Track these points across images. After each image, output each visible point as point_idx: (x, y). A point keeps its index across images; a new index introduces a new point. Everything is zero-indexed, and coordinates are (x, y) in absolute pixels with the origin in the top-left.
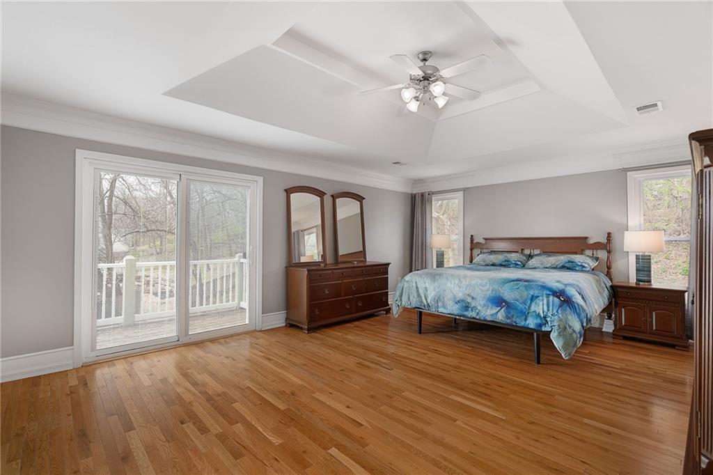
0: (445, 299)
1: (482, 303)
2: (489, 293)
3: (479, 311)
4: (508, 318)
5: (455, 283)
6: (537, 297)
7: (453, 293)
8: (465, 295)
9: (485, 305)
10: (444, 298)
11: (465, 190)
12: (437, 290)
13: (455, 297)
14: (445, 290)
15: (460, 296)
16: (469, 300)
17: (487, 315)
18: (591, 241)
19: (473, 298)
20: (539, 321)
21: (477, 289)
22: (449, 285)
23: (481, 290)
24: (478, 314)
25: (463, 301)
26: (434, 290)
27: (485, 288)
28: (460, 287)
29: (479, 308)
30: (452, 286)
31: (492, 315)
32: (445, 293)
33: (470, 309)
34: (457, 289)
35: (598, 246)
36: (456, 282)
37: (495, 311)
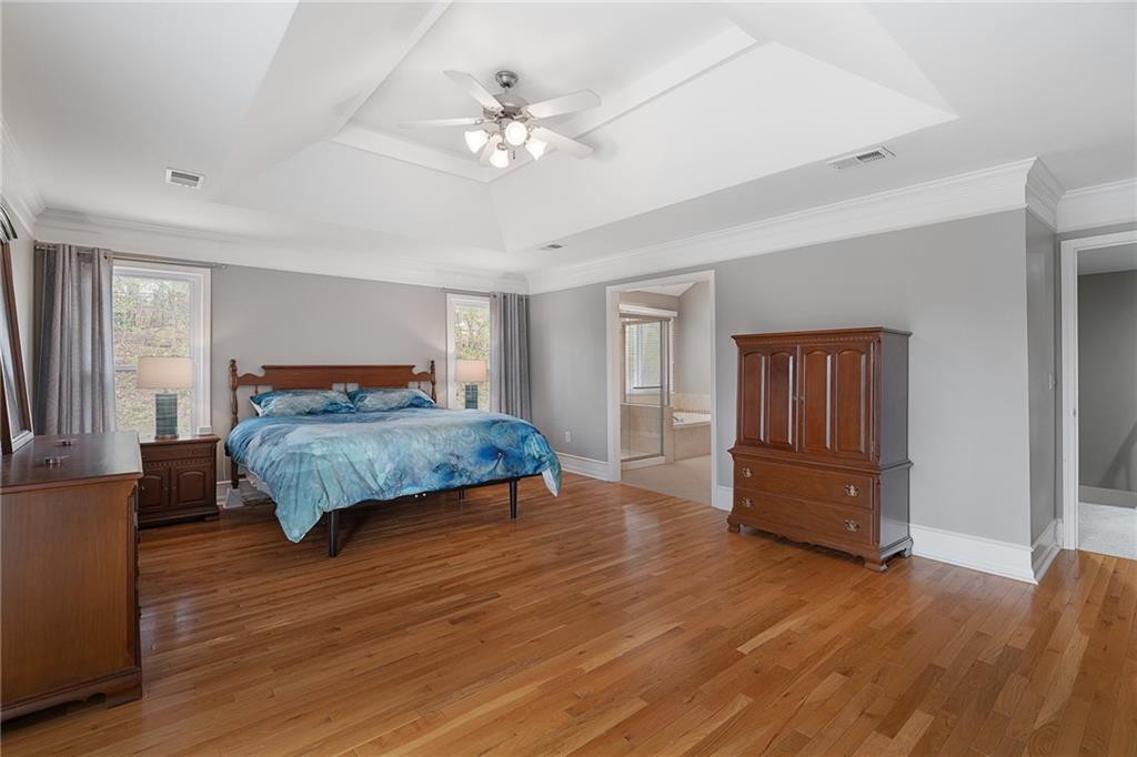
0: (416, 470)
1: (472, 460)
2: (478, 445)
3: (471, 473)
4: (509, 471)
5: (424, 441)
6: (526, 437)
7: (426, 458)
8: (444, 455)
9: (476, 463)
10: (412, 468)
11: (214, 267)
12: (397, 459)
13: (430, 463)
14: (411, 456)
15: (438, 458)
16: (454, 461)
17: (483, 475)
18: (416, 371)
19: (458, 457)
20: (535, 464)
21: (460, 442)
22: (415, 445)
23: (466, 442)
24: (469, 477)
25: (445, 465)
26: (391, 459)
27: (471, 439)
28: (434, 445)
29: (470, 468)
30: (422, 446)
31: (490, 473)
32: (414, 461)
33: (457, 474)
34: (431, 448)
35: (422, 377)
36: (427, 438)
37: (492, 467)
